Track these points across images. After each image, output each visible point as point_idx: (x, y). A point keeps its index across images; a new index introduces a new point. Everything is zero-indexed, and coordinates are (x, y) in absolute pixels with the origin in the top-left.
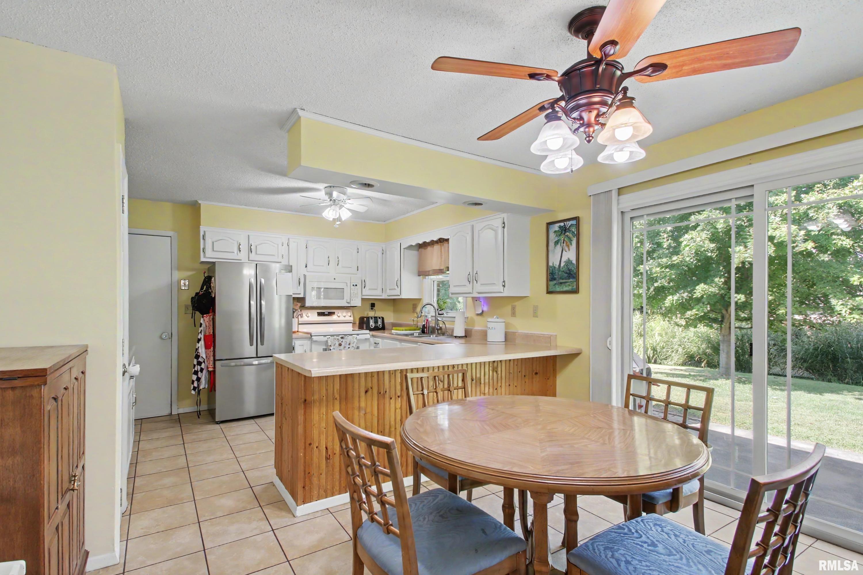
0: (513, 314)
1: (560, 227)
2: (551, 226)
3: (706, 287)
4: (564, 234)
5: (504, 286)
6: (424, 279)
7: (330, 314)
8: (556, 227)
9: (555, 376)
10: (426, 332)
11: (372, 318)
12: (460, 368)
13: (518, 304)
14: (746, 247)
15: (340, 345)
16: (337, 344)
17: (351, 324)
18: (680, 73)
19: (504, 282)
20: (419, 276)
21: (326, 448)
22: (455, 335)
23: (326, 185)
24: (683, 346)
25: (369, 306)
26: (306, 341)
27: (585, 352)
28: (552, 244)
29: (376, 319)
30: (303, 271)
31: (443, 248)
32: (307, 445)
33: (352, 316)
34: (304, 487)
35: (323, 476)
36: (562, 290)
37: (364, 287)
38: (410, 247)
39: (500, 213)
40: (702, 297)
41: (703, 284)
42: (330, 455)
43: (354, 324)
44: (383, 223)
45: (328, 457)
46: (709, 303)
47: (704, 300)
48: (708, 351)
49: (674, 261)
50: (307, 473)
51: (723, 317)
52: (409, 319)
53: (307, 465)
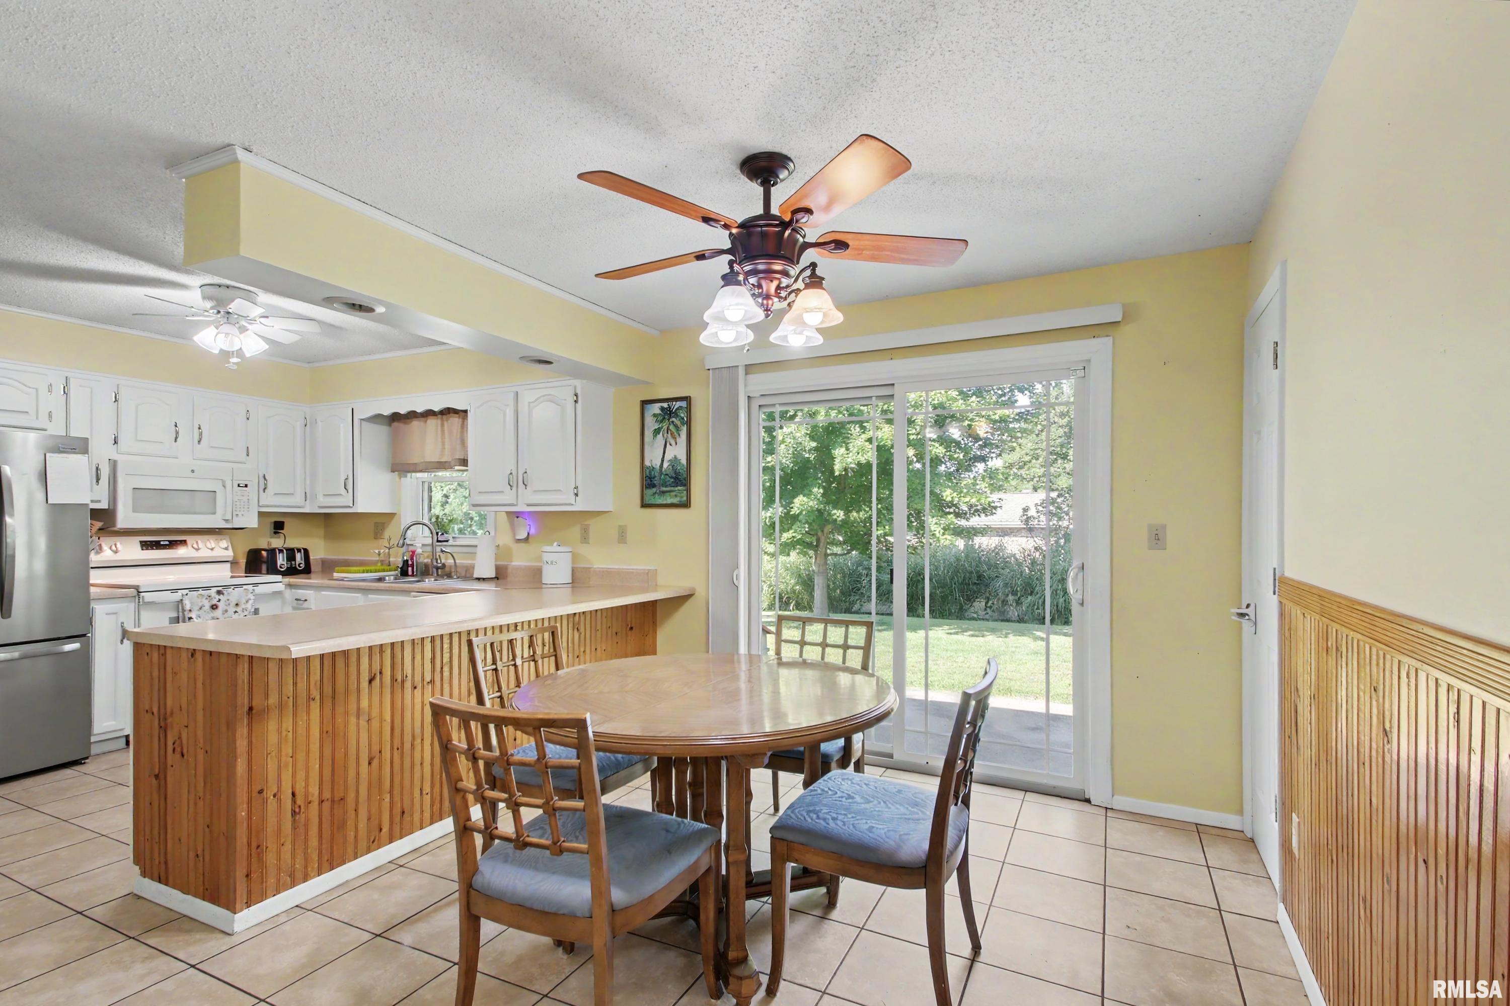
0: (585, 539)
1: (662, 409)
2: (649, 406)
3: (805, 499)
4: (669, 420)
5: (576, 495)
6: (402, 479)
7: (172, 544)
8: (656, 408)
9: (655, 632)
10: (410, 573)
11: (281, 551)
12: (546, 624)
13: (593, 523)
14: (847, 449)
15: (214, 607)
16: (207, 605)
17: (228, 565)
18: (859, 255)
19: (576, 488)
20: (393, 471)
21: (293, 794)
22: (475, 576)
23: (209, 279)
24: (769, 583)
25: (269, 528)
26: (126, 604)
27: (700, 592)
28: (648, 434)
29: (291, 554)
30: (110, 452)
31: (445, 423)
32: (255, 794)
33: (230, 548)
34: (247, 876)
35: (288, 847)
36: (665, 502)
37: (265, 489)
38: (377, 419)
39: (569, 378)
40: (801, 513)
41: (801, 496)
42: (300, 807)
43: (234, 563)
44: (306, 365)
45: (297, 810)
46: (807, 522)
47: (801, 517)
48: (798, 587)
49: (769, 462)
50: (254, 845)
51: (818, 540)
52: (371, 551)
53: (255, 832)
